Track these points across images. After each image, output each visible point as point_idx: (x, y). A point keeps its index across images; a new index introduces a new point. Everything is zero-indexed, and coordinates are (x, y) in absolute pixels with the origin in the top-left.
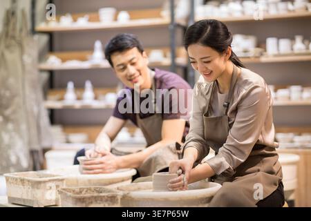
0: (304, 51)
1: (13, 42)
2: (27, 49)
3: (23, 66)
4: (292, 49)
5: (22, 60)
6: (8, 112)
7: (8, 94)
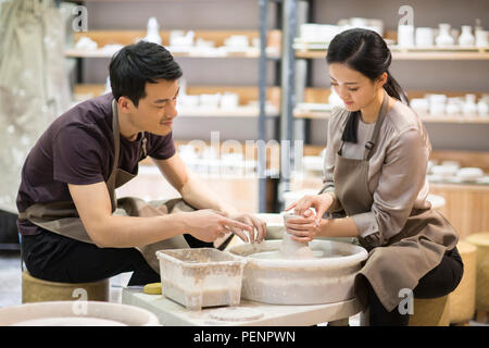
0: (452, 47)
1: (30, 17)
2: (50, 27)
3: (44, 52)
4: (435, 43)
5: (43, 44)
6: (22, 120)
7: (22, 93)
